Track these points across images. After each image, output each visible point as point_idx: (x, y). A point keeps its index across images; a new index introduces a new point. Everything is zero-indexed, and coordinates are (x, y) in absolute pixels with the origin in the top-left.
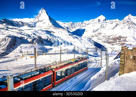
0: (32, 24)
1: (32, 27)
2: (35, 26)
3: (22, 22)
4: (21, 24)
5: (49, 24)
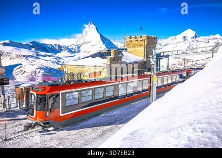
0: (74, 48)
1: (74, 52)
2: (79, 51)
3: (59, 45)
4: (57, 48)
5: (100, 47)
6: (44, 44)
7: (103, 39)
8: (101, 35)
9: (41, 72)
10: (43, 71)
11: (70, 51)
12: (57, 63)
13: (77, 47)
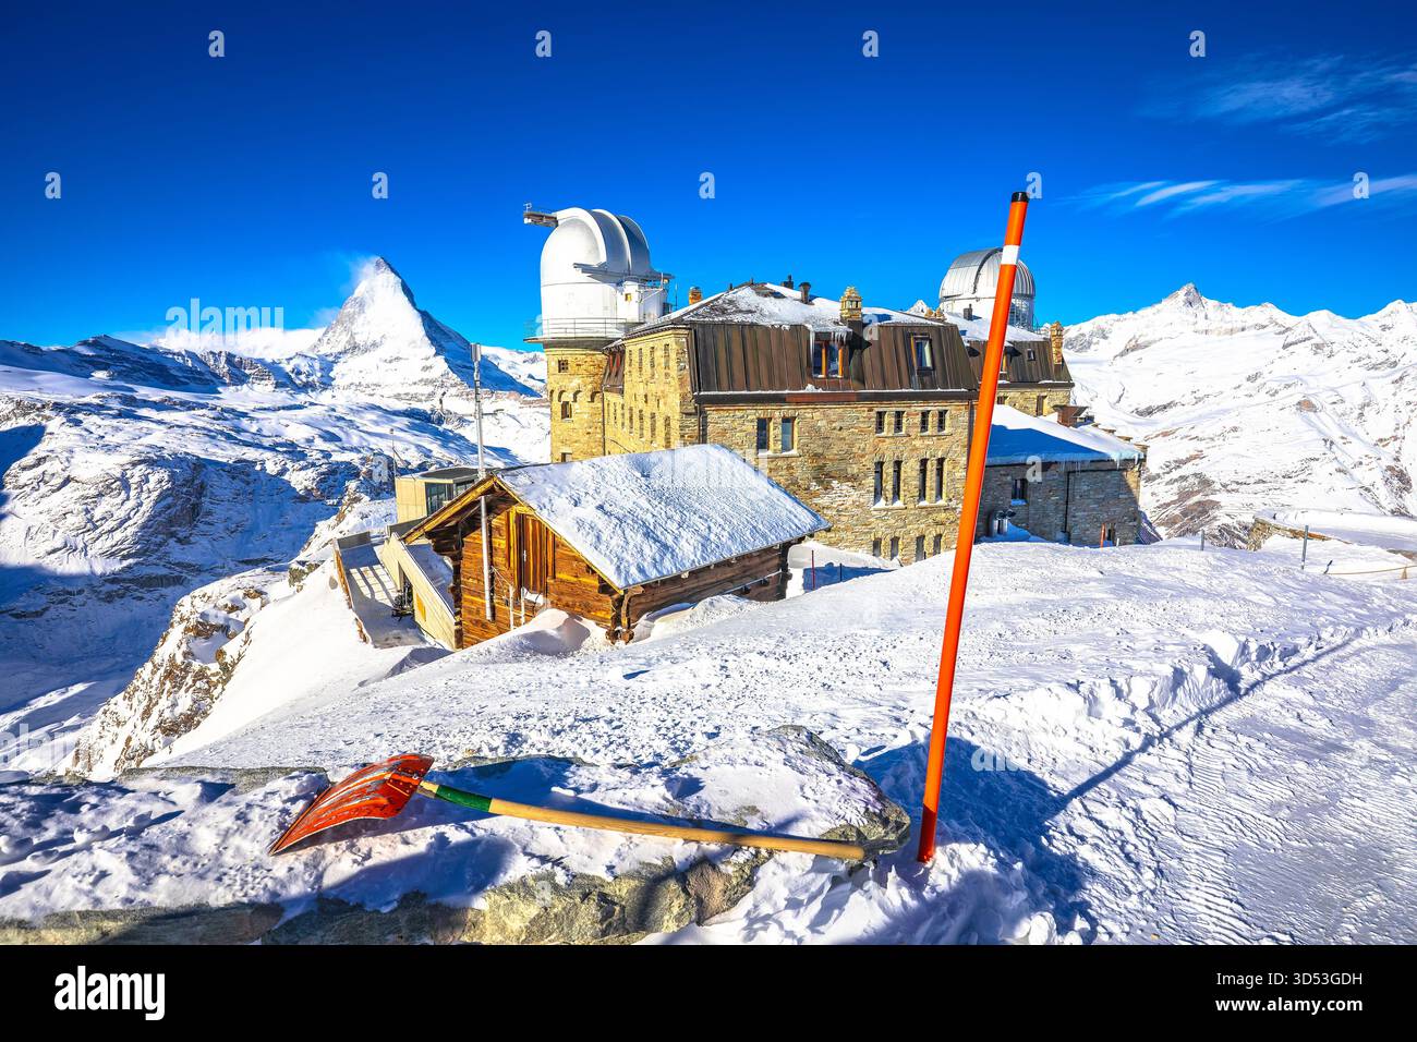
0: (305, 368)
1: (307, 387)
2: (327, 383)
3: (230, 358)
4: (223, 368)
5: (426, 369)
6: (154, 351)
7: (437, 333)
8: (426, 317)
9: (153, 479)
10: (163, 474)
11: (284, 381)
12: (229, 437)
13: (317, 365)
